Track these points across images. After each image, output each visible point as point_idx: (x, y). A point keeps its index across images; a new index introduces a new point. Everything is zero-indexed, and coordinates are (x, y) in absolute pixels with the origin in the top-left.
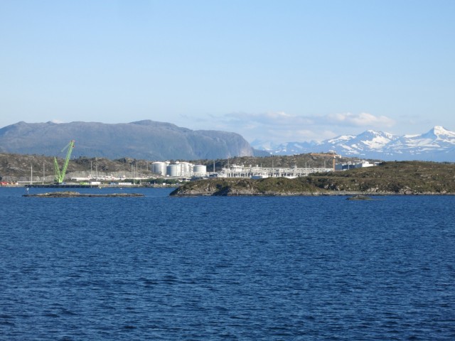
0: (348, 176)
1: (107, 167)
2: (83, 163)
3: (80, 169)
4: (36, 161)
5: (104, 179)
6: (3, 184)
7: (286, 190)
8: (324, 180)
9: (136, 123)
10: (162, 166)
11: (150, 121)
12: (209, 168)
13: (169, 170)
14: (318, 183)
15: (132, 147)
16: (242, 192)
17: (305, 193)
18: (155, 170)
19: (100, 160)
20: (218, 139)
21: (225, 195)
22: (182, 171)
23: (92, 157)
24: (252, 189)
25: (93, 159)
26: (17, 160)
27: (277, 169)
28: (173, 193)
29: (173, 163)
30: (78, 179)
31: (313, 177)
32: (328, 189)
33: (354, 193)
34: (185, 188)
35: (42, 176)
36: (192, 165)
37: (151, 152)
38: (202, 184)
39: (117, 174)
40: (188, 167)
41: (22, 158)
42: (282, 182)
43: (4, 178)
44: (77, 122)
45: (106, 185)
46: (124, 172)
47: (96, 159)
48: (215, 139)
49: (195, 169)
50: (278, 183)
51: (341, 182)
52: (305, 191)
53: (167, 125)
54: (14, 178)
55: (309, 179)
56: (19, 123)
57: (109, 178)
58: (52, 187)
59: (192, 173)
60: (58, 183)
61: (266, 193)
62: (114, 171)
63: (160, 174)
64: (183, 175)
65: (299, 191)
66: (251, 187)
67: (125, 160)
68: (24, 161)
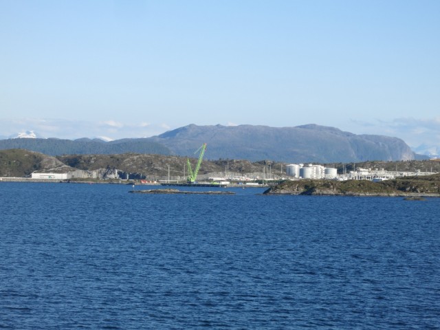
0: (430, 180)
1: (243, 168)
2: (222, 165)
3: (218, 170)
4: (178, 161)
5: (238, 179)
6: (143, 182)
7: (365, 191)
8: (408, 183)
9: (300, 127)
10: (296, 168)
11: (315, 125)
12: (340, 172)
13: (302, 172)
14: (402, 186)
15: (297, 150)
16: (325, 192)
17: (382, 194)
18: (289, 172)
19: (237, 162)
20: (380, 144)
21: (310, 194)
22: (314, 172)
23: (230, 159)
24: (335, 190)
25: (232, 161)
26: (161, 161)
27: (401, 173)
28: (266, 192)
29: (306, 165)
30: (215, 179)
31: (398, 181)
32: (409, 191)
33: (432, 195)
34: (276, 187)
35: (183, 175)
36: (324, 168)
37: (314, 155)
38: (292, 185)
39: (252, 175)
40: (320, 170)
41: (165, 159)
42: (363, 184)
43: (148, 177)
44: (245, 126)
45: (235, 184)
46: (258, 173)
47: (235, 161)
48: (377, 143)
49: (326, 172)
50: (359, 185)
51: (421, 185)
52: (382, 192)
53: (331, 129)
54: (157, 177)
55: (394, 182)
56: (190, 126)
57: (244, 178)
58: (185, 185)
59: (323, 176)
60: (190, 182)
61: (347, 193)
62: (250, 172)
63: (293, 176)
64: (315, 176)
65: (377, 192)
66: (333, 188)
67: (265, 163)
68: (167, 161)
